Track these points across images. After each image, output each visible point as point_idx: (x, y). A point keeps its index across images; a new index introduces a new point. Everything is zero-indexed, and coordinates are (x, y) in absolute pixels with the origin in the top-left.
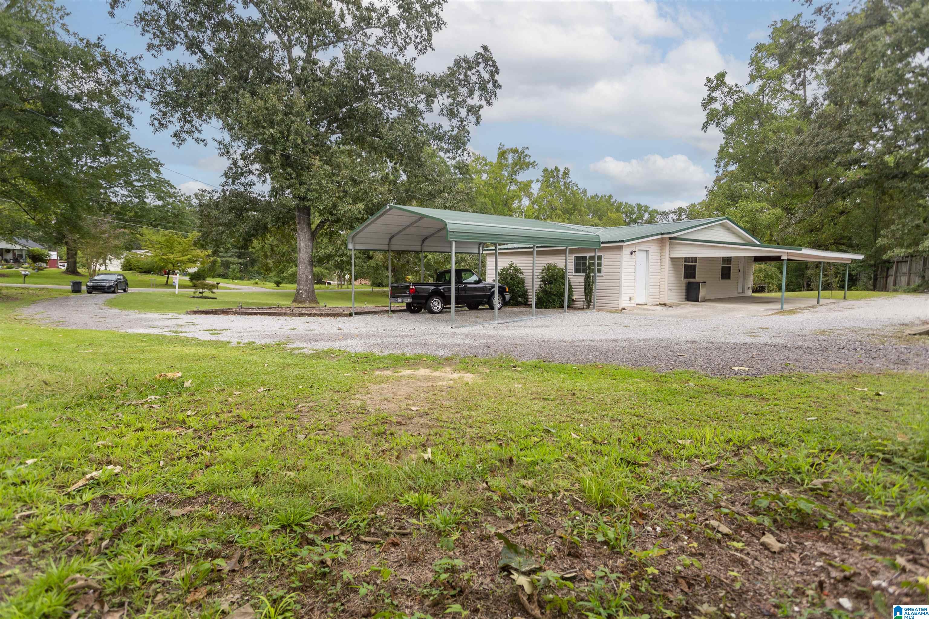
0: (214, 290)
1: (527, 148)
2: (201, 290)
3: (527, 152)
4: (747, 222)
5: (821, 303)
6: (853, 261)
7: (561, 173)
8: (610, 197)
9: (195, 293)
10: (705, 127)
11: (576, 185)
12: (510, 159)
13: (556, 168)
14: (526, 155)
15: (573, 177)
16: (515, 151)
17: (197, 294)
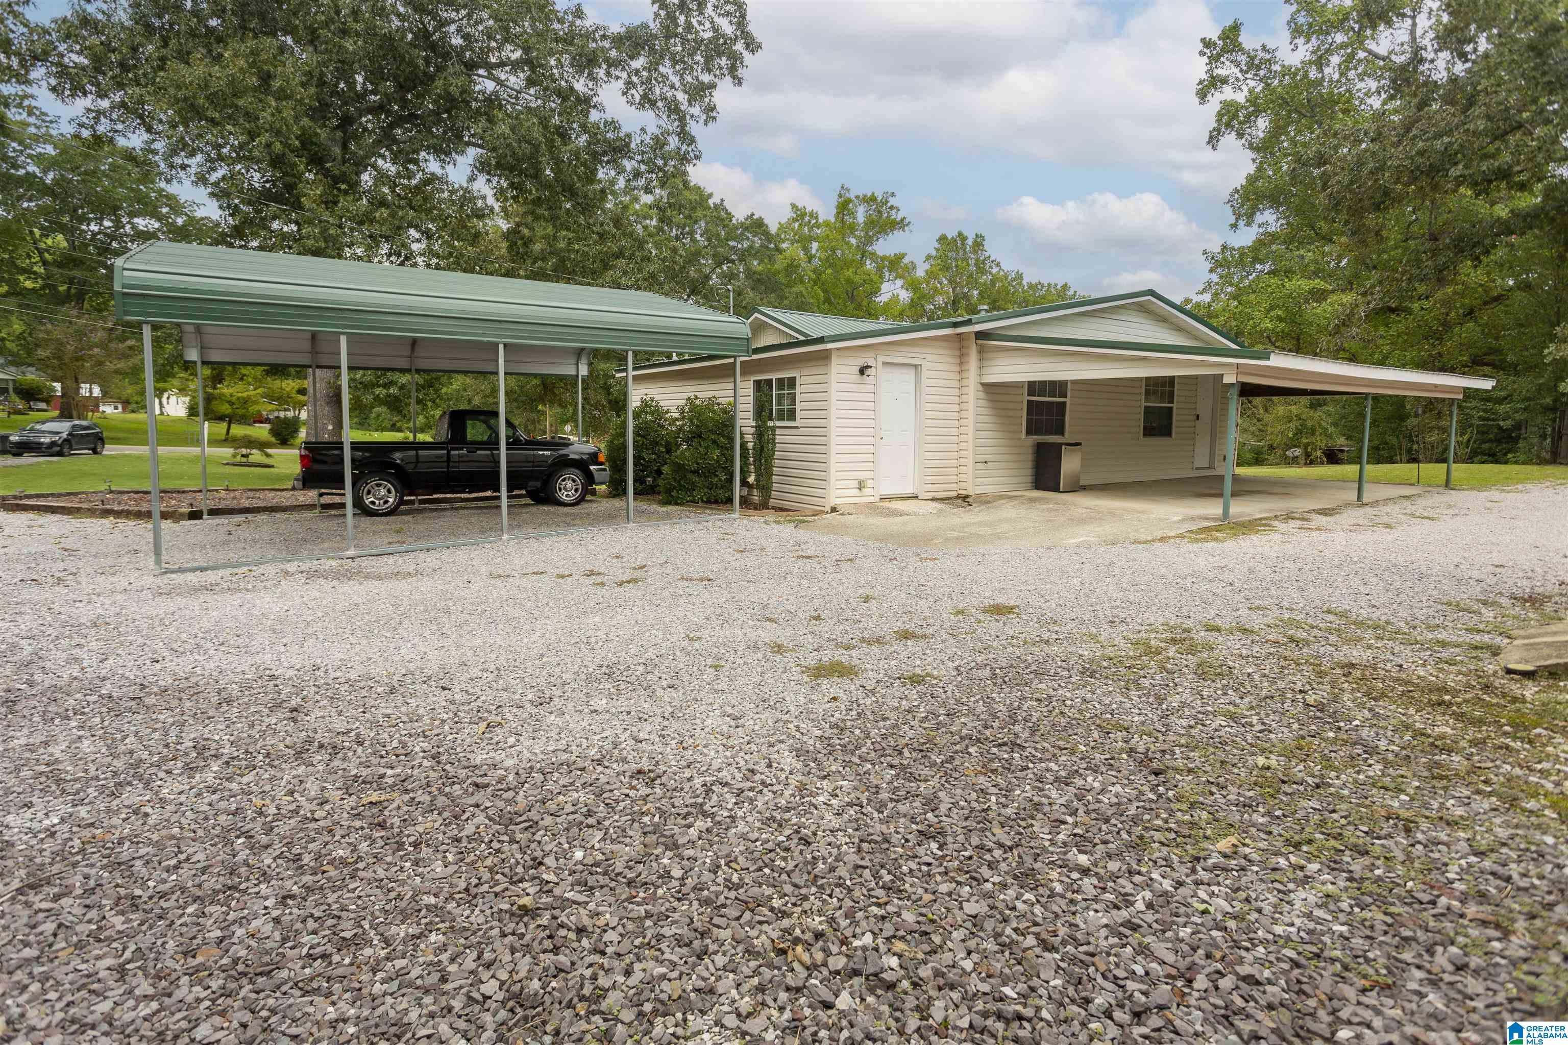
0: (269, 451)
1: (893, 195)
2: (244, 451)
3: (892, 201)
4: (1280, 319)
5: (1365, 500)
6: (1469, 393)
7: (970, 242)
8: (1065, 287)
9: (234, 456)
10: (1213, 139)
11: (998, 265)
12: (861, 214)
13: (960, 234)
14: (892, 208)
15: (992, 250)
16: (870, 200)
17: (239, 458)
